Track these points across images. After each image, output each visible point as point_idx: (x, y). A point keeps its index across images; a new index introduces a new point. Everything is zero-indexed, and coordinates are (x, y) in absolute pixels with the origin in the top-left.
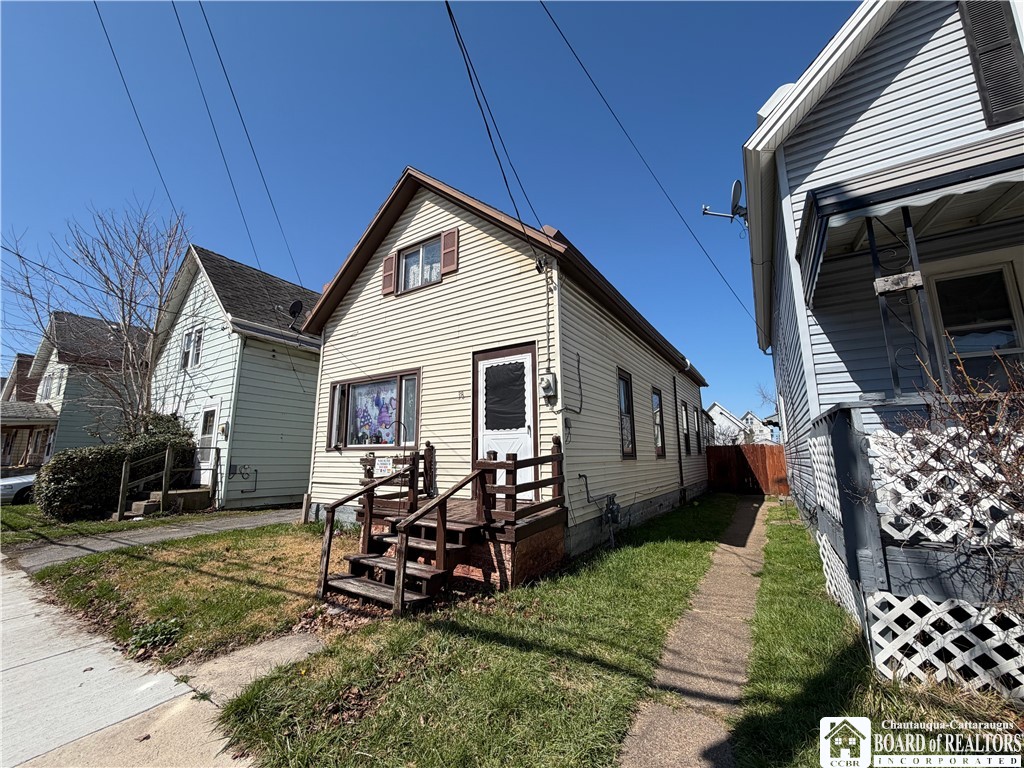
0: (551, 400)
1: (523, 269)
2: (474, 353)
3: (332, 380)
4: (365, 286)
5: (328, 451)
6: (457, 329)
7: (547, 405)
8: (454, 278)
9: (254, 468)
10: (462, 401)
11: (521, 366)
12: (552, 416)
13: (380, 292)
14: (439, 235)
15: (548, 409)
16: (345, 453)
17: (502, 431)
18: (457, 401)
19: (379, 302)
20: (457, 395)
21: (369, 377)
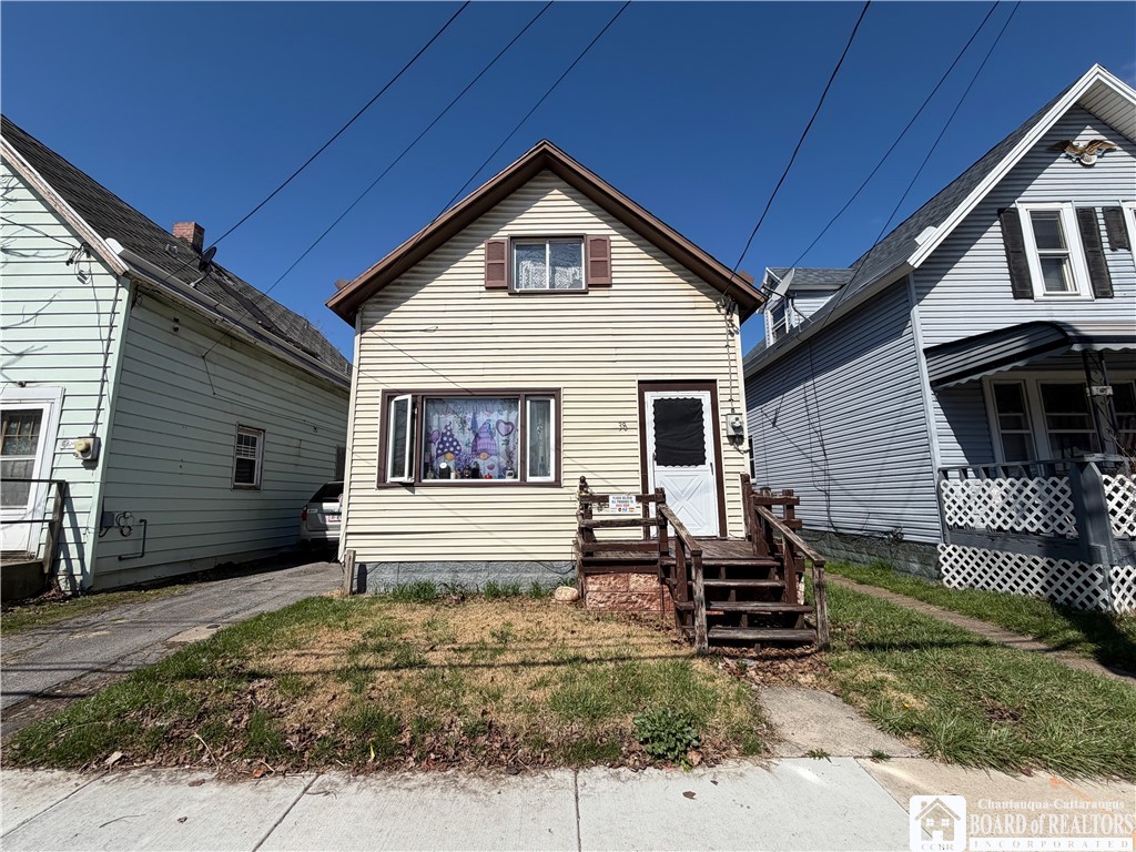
0: (736, 439)
1: (697, 305)
2: (640, 382)
3: (385, 387)
4: (449, 267)
5: (379, 488)
6: (613, 351)
7: (731, 444)
8: (607, 293)
9: (138, 517)
10: (623, 433)
11: (698, 403)
12: (738, 454)
13: (483, 283)
14: (581, 237)
15: (732, 448)
16: (418, 491)
17: (678, 468)
18: (618, 432)
19: (478, 295)
20: (617, 425)
21: (467, 390)
